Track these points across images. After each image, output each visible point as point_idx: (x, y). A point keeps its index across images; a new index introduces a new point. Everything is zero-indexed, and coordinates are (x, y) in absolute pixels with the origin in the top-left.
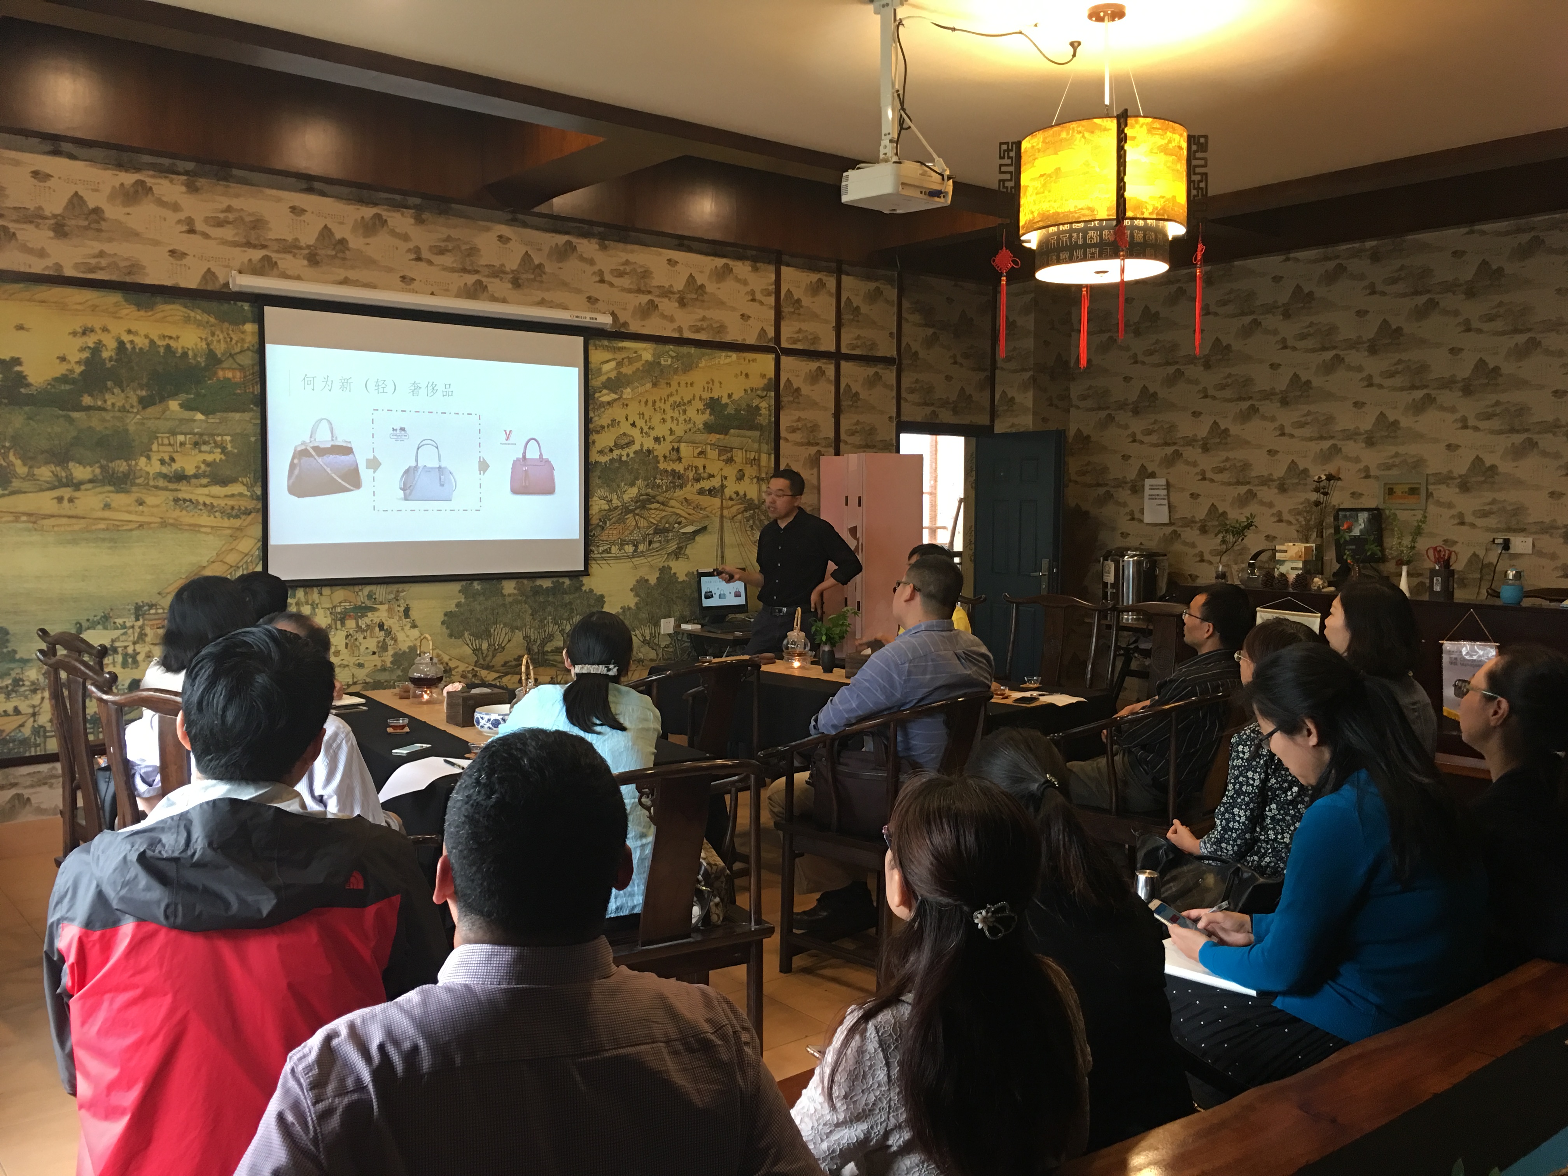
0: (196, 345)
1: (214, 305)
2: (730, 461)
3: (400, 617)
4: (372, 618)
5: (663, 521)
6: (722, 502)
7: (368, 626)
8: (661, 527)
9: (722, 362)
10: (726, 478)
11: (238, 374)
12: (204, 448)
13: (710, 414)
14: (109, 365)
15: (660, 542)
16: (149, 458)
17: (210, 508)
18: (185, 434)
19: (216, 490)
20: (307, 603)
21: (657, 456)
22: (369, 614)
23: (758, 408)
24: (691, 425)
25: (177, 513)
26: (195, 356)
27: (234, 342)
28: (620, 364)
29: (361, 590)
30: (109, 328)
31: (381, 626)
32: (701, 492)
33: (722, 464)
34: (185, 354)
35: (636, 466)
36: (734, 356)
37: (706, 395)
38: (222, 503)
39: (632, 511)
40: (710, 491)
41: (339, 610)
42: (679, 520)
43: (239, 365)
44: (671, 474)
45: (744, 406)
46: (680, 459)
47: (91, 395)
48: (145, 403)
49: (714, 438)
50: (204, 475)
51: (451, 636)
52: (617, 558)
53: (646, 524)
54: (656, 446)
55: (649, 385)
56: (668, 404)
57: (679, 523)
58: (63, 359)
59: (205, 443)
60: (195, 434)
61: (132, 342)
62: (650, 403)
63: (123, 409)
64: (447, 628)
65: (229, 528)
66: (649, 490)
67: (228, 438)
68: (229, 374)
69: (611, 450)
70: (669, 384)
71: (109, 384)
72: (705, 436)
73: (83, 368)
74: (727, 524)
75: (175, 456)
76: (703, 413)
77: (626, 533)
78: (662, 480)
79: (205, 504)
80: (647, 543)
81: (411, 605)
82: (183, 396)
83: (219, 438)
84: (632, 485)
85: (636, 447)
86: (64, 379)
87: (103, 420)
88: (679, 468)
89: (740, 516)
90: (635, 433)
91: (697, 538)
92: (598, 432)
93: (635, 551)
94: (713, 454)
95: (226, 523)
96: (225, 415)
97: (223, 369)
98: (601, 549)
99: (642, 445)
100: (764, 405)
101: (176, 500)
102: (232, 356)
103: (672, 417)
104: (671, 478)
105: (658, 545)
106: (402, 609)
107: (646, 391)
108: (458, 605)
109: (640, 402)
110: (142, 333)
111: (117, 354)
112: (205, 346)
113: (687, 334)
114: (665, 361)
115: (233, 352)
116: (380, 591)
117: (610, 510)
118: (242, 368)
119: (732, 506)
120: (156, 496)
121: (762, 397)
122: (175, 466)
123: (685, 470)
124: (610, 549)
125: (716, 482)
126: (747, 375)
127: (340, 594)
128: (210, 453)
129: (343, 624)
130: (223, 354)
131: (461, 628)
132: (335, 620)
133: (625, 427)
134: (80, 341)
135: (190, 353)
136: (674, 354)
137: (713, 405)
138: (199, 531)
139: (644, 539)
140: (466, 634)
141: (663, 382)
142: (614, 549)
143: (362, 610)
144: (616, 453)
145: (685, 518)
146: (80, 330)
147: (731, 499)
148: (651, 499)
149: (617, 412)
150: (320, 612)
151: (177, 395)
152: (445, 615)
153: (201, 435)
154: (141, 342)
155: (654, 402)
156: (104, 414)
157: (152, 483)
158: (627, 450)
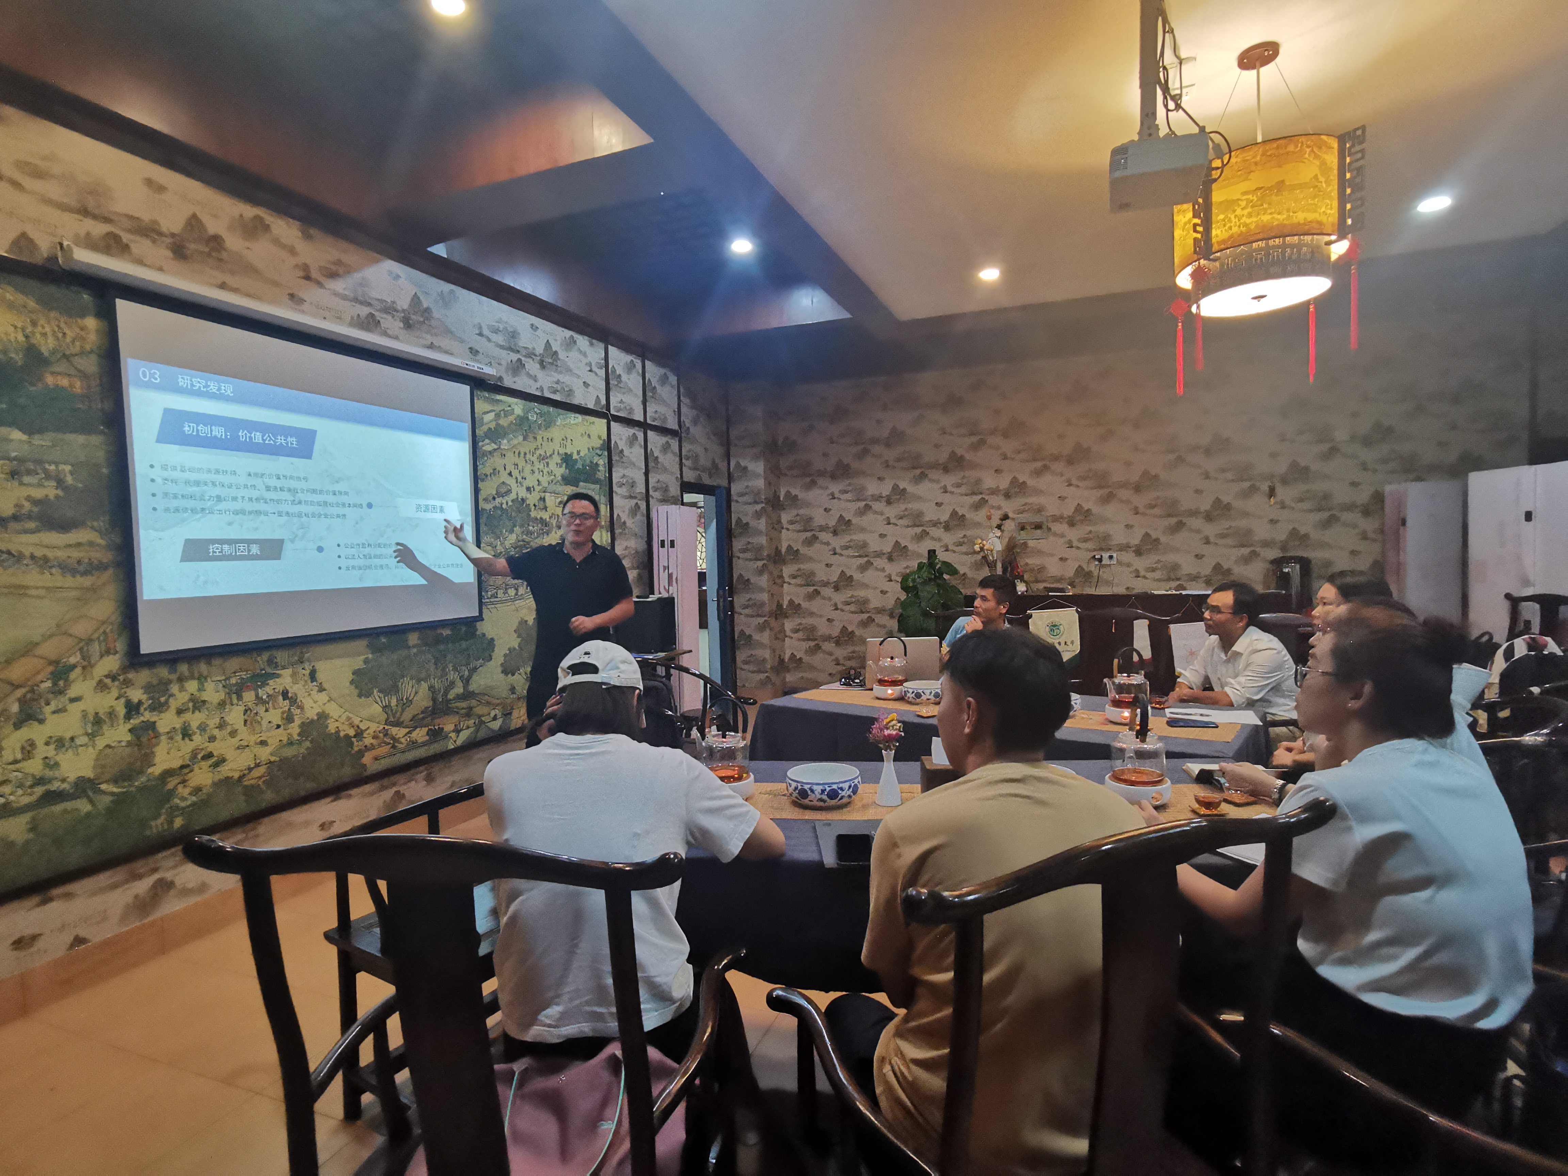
0: (7, 335)
1: (32, 284)
3: (306, 682)
4: (277, 685)
7: (269, 696)
9: (572, 422)
11: (78, 384)
12: (27, 479)
13: (566, 468)
17: (43, 563)
19: (51, 537)
20: (192, 677)
21: (529, 505)
22: (271, 682)
23: (597, 465)
24: (553, 477)
27: (68, 340)
28: (498, 416)
29: (260, 655)
31: (285, 694)
35: (514, 514)
36: (580, 418)
37: (562, 451)
38: (62, 554)
41: (233, 681)
43: (79, 371)
44: (541, 522)
45: (588, 462)
46: (545, 508)
50: (30, 517)
51: (360, 695)
52: (503, 602)
54: (528, 495)
55: (521, 438)
56: (535, 456)
59: (29, 472)
60: (10, 460)
62: (522, 455)
64: (356, 687)
65: (76, 588)
67: (68, 468)
68: (64, 382)
69: (494, 498)
70: (535, 438)
76: (561, 467)
78: (533, 527)
79: (33, 557)
81: (317, 667)
83: (53, 467)
84: (512, 531)
85: (513, 496)
88: (546, 516)
90: (511, 482)
95: (69, 581)
96: (60, 436)
97: (52, 373)
98: (491, 593)
99: (517, 494)
100: (601, 462)
102: (64, 356)
103: (539, 469)
104: (540, 525)
106: (307, 672)
107: (519, 443)
108: (366, 661)
109: (514, 453)
112: (21, 338)
113: (547, 394)
114: (532, 417)
115: (68, 353)
116: (282, 655)
118: (84, 375)
121: (600, 456)
123: (550, 518)
124: (497, 593)
126: (589, 436)
127: (234, 662)
128: (40, 485)
129: (240, 698)
130: (52, 354)
131: (370, 686)
132: (229, 694)
133: (504, 477)
136: (538, 411)
137: (567, 459)
138: (26, 595)
140: (375, 691)
141: (531, 436)
143: (261, 679)
144: (498, 500)
149: (496, 461)
150: (210, 686)
152: (354, 673)
153: (21, 461)
155: (525, 454)
158: (506, 498)
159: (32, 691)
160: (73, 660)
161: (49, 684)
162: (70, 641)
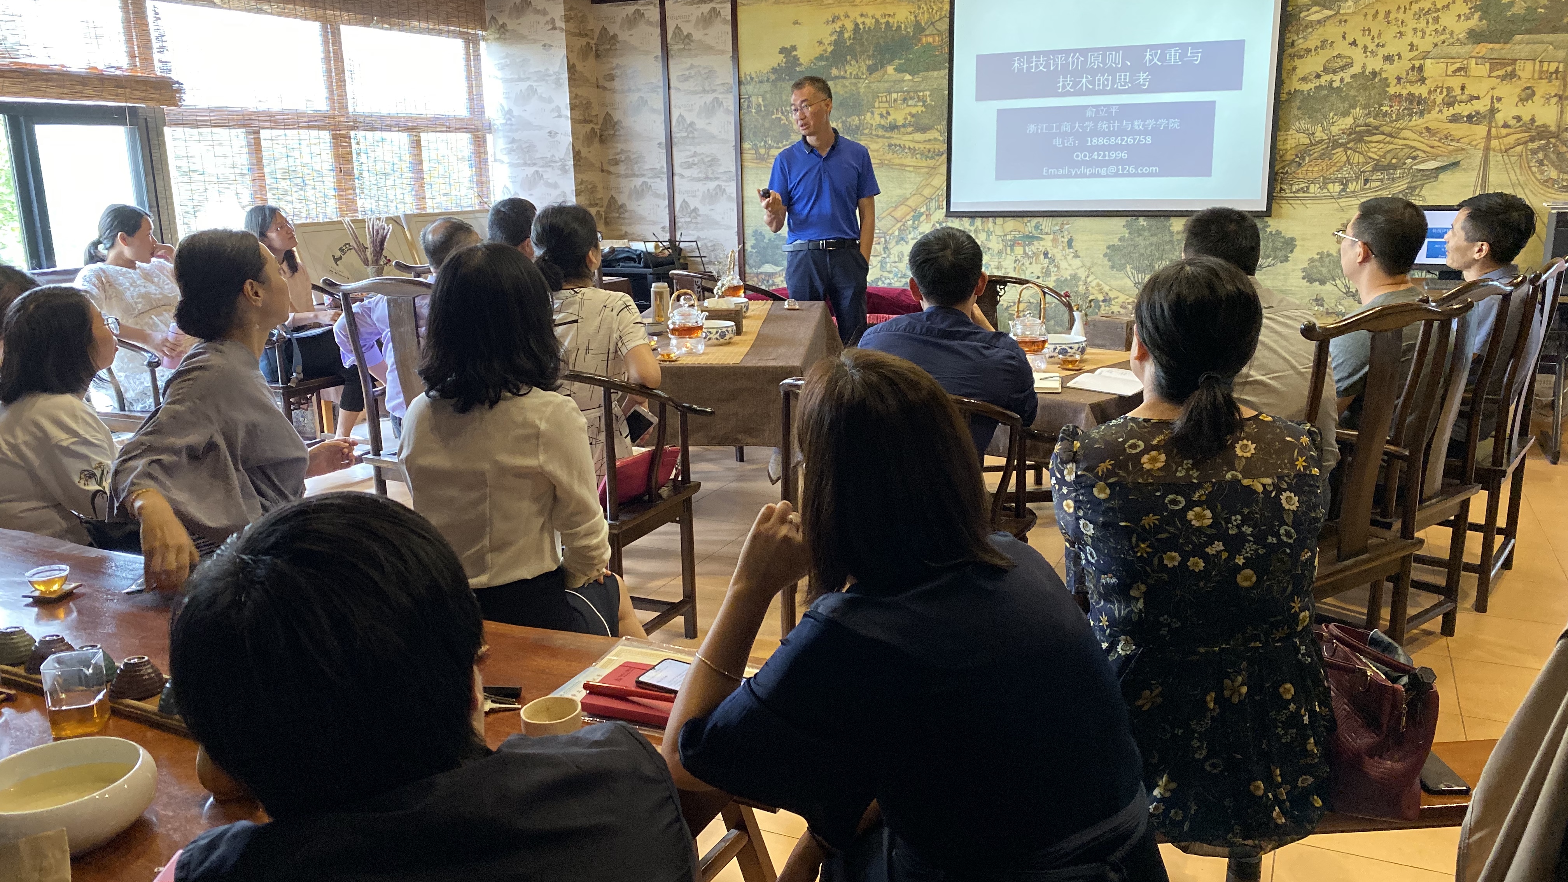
0: (907, 18)
2: (1512, 75)
3: (1064, 247)
4: (1037, 246)
5: (1389, 156)
6: (1489, 131)
7: (1034, 253)
8: (1386, 163)
10: (1499, 99)
11: (935, 38)
12: (911, 102)
13: (1481, 19)
14: (848, 44)
15: (1382, 180)
16: (872, 113)
17: (913, 151)
18: (897, 92)
19: (918, 136)
20: (983, 230)
21: (1386, 79)
22: (1035, 243)
24: (1443, 37)
25: (890, 156)
26: (906, 28)
29: (1029, 221)
30: (849, 14)
31: (1046, 254)
32: (1455, 119)
33: (1495, 82)
34: (899, 27)
35: (1353, 92)
38: (921, 146)
39: (1341, 145)
40: (1470, 117)
41: (1009, 237)
42: (1414, 154)
43: (938, 30)
44: (1406, 99)
46: (1423, 80)
47: (837, 68)
48: (871, 70)
49: (1483, 49)
50: (910, 125)
51: (1112, 267)
52: (1315, 198)
53: (1362, 159)
54: (1387, 66)
56: (1410, 13)
57: (1414, 158)
58: (820, 43)
59: (911, 98)
60: (904, 92)
61: (863, 23)
62: (1381, 16)
63: (857, 77)
64: (1109, 260)
65: (926, 167)
66: (1372, 120)
67: (928, 93)
68: (930, 40)
69: (1318, 76)
71: (849, 57)
72: (1469, 48)
73: (832, 47)
74: (1495, 159)
75: (889, 110)
76: (1468, 18)
77: (1331, 170)
78: (1391, 107)
79: (909, 148)
80: (1361, 182)
81: (1074, 237)
82: (897, 62)
83: (921, 94)
84: (1345, 114)
85: (1356, 69)
86: (821, 58)
87: (844, 86)
88: (1421, 90)
89: (1519, 148)
90: (1356, 54)
91: (1441, 176)
92: (1301, 57)
93: (1343, 190)
94: (1480, 70)
95: (924, 163)
96: (926, 74)
97: (926, 36)
98: (1295, 188)
99: (1364, 67)
101: (890, 145)
102: (932, 24)
103: (1415, 30)
104: (1405, 104)
105: (1378, 184)
106: (1066, 240)
108: (1122, 239)
109: (1366, 14)
110: (870, 15)
111: (854, 34)
112: (913, 18)
115: (933, 21)
116: (1046, 224)
117: (1311, 144)
118: (940, 33)
119: (1508, 135)
120: (877, 143)
122: (890, 118)
123: (1430, 93)
124: (1308, 188)
125: (1482, 106)
127: (1011, 224)
128: (916, 106)
129: (1012, 250)
130: (926, 24)
131: (1123, 261)
132: (1006, 246)
133: (1342, 48)
134: (830, 28)
135: (903, 25)
138: (906, 170)
139: (1357, 178)
140: (1128, 268)
142: (1313, 188)
143: (1030, 239)
144: (1325, 79)
145: (1424, 152)
146: (831, 19)
147: (1506, 126)
148: (1371, 131)
149: (1332, 31)
150: (993, 238)
151: (892, 61)
152: (1108, 248)
153: (908, 92)
154: (870, 22)
155: (1389, 12)
156: (845, 81)
157: (874, 133)
158: (1342, 74)
159: (904, 225)
160: (922, 210)
161: (911, 222)
162: (922, 199)
